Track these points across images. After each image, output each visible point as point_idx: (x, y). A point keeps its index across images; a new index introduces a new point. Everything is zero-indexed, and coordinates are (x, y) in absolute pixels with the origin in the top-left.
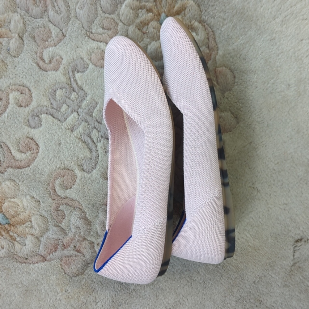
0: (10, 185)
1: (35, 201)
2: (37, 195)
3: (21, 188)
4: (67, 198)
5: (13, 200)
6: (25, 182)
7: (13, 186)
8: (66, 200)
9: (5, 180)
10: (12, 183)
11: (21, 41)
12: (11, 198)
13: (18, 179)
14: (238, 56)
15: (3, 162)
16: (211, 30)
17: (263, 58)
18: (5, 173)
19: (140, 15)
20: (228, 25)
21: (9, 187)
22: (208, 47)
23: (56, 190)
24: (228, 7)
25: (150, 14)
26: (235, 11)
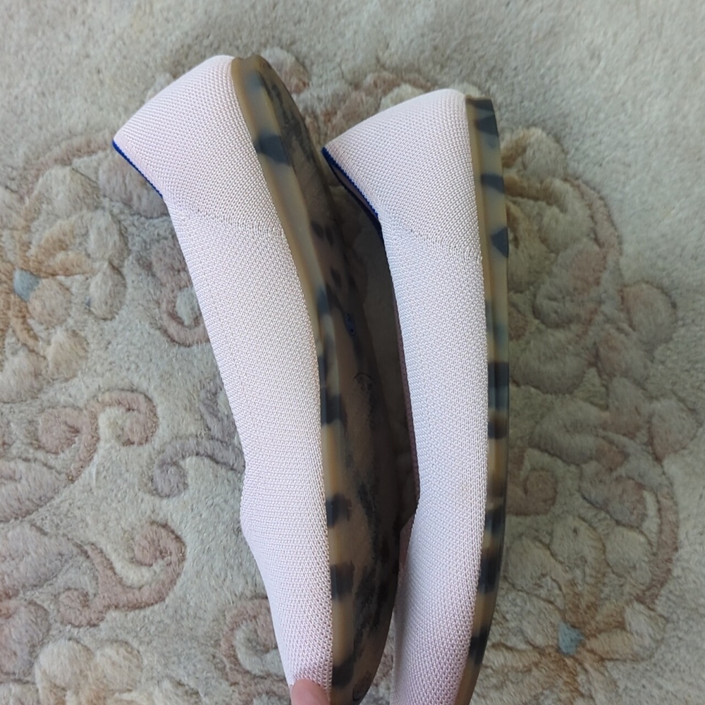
0: (116, 658)
1: (186, 692)
2: (189, 675)
3: (146, 662)
4: (269, 675)
5: (126, 696)
6: (154, 644)
7: (124, 658)
8: (268, 682)
9: (102, 643)
10: (122, 651)
11: (116, 277)
12: (121, 692)
13: (136, 636)
14: (678, 251)
15: (95, 595)
16: (596, 195)
18: (102, 625)
20: (639, 177)
21: (113, 663)
22: (596, 240)
23: (239, 656)
24: (632, 134)
26: (652, 141)
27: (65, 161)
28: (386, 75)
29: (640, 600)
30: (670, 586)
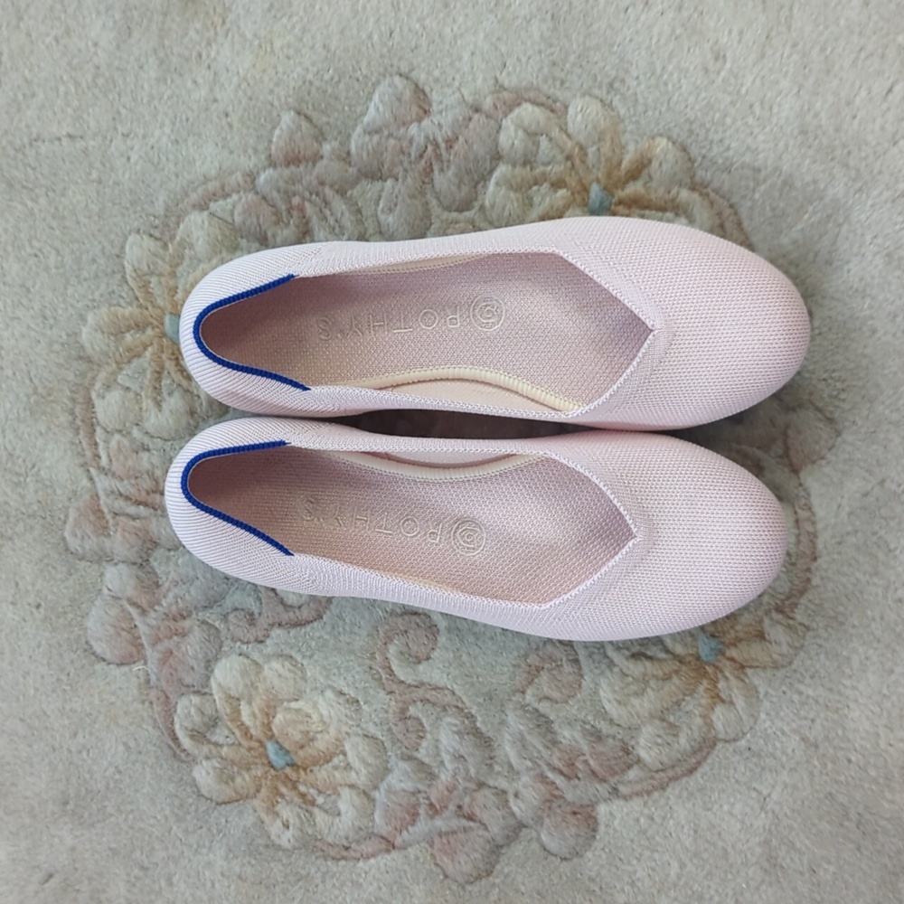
0: (281, 671)
1: (348, 700)
2: (348, 685)
3: (309, 674)
4: (422, 684)
5: (294, 705)
6: (316, 657)
7: (289, 670)
8: (421, 692)
9: (268, 658)
10: (287, 664)
12: (289, 701)
13: (299, 650)
14: (811, 256)
15: (260, 614)
16: (725, 203)
17: (879, 252)
18: (268, 642)
19: (536, 200)
20: (769, 182)
21: (280, 676)
23: (394, 668)
24: (761, 138)
25: (562, 192)
26: (781, 144)
27: (202, 206)
28: (505, 95)
29: (779, 610)
30: (809, 595)
